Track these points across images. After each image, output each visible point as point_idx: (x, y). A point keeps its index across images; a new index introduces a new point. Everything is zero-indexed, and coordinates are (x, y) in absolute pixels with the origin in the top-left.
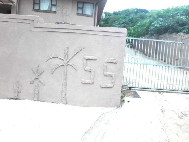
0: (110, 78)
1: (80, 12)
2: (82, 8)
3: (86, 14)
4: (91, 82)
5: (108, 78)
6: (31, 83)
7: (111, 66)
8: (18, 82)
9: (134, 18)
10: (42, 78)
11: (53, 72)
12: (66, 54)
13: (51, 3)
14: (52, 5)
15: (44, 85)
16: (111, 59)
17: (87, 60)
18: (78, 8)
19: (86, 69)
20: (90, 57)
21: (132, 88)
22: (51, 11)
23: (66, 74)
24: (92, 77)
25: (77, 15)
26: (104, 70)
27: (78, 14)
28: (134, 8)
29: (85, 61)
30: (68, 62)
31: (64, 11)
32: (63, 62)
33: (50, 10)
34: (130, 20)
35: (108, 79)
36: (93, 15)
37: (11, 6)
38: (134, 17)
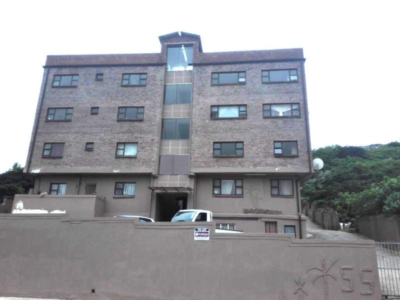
0: (369, 285)
1: (275, 192)
2: (278, 187)
3: (285, 194)
4: (352, 290)
5: (365, 285)
6: (295, 294)
7: (367, 274)
8: (282, 293)
9: (343, 173)
10: (305, 288)
11: (314, 282)
12: (323, 266)
13: (235, 184)
14: (236, 187)
15: (307, 295)
16: (366, 268)
17: (344, 269)
18: (272, 187)
19: (344, 277)
20: (347, 267)
21: (388, 297)
22: (236, 194)
23: (326, 283)
24: (351, 285)
25: (272, 197)
26: (361, 278)
27: (273, 195)
28: (333, 146)
29: (342, 270)
30: (327, 272)
31: (254, 193)
32: (322, 272)
33: (234, 193)
34: (335, 177)
35: (367, 286)
36: (293, 195)
37: (187, 194)
38: (343, 171)
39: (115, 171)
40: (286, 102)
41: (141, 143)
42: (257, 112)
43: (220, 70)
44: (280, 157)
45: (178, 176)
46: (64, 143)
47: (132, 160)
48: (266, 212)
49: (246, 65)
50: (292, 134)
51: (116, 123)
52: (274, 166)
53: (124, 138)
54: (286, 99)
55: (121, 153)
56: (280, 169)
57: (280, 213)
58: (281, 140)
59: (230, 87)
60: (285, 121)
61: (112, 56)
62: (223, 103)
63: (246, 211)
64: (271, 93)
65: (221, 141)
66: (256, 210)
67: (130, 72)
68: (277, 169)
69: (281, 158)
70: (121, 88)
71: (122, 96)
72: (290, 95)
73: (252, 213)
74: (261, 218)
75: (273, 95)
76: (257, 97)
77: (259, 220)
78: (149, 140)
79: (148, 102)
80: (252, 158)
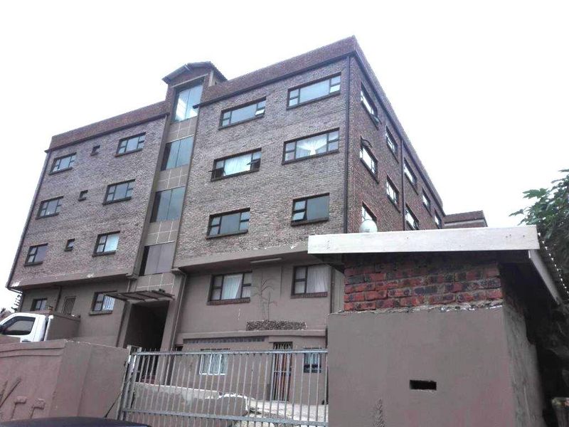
1: (300, 289)
2: (306, 281)
13: (243, 282)
14: (243, 286)
18: (296, 281)
22: (241, 298)
25: (292, 299)
27: (295, 295)
31: (265, 293)
33: (239, 297)
36: (327, 292)
39: (89, 276)
40: (319, 131)
41: (124, 232)
42: (274, 157)
43: (233, 105)
44: (300, 225)
45: (162, 275)
46: (46, 244)
47: (111, 258)
48: (280, 326)
49: (267, 88)
50: (322, 183)
51: (101, 207)
52: (290, 241)
53: (106, 227)
54: (319, 126)
55: (100, 249)
56: (298, 246)
57: (302, 326)
58: (304, 196)
59: (242, 127)
60: (313, 164)
61: (113, 120)
62: (230, 153)
63: (251, 326)
64: (298, 122)
65: (220, 212)
66: (265, 322)
67: (128, 136)
68: (292, 248)
69: (302, 227)
70: (115, 159)
71: (114, 170)
72: (326, 118)
73: (258, 329)
74: (268, 336)
75: (300, 125)
76: (277, 133)
77: (266, 340)
78: (133, 226)
79: (140, 172)
80: (258, 232)
